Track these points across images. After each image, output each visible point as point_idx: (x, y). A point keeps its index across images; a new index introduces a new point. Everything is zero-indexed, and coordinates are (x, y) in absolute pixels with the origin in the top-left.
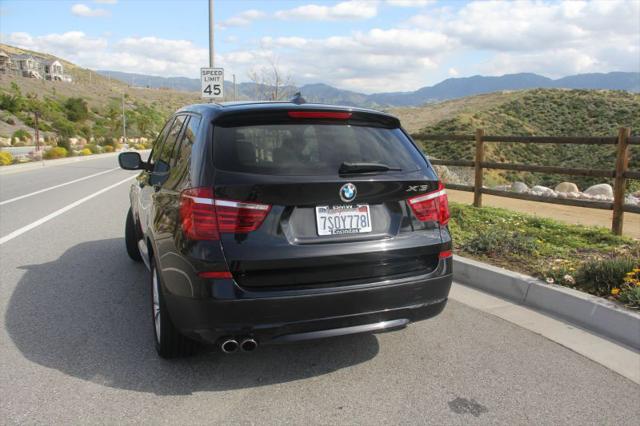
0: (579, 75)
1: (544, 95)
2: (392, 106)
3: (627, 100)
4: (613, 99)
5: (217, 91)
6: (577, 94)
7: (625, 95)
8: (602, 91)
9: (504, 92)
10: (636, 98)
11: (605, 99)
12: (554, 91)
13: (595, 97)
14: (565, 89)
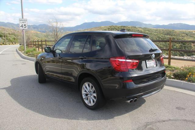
0: (122, 22)
1: (114, 28)
2: (68, 31)
3: (136, 29)
4: (132, 29)
5: (25, 27)
6: (122, 27)
7: (135, 28)
8: (129, 27)
9: (102, 27)
10: (138, 29)
11: (130, 29)
12: (116, 26)
13: (128, 28)
14: (119, 26)
